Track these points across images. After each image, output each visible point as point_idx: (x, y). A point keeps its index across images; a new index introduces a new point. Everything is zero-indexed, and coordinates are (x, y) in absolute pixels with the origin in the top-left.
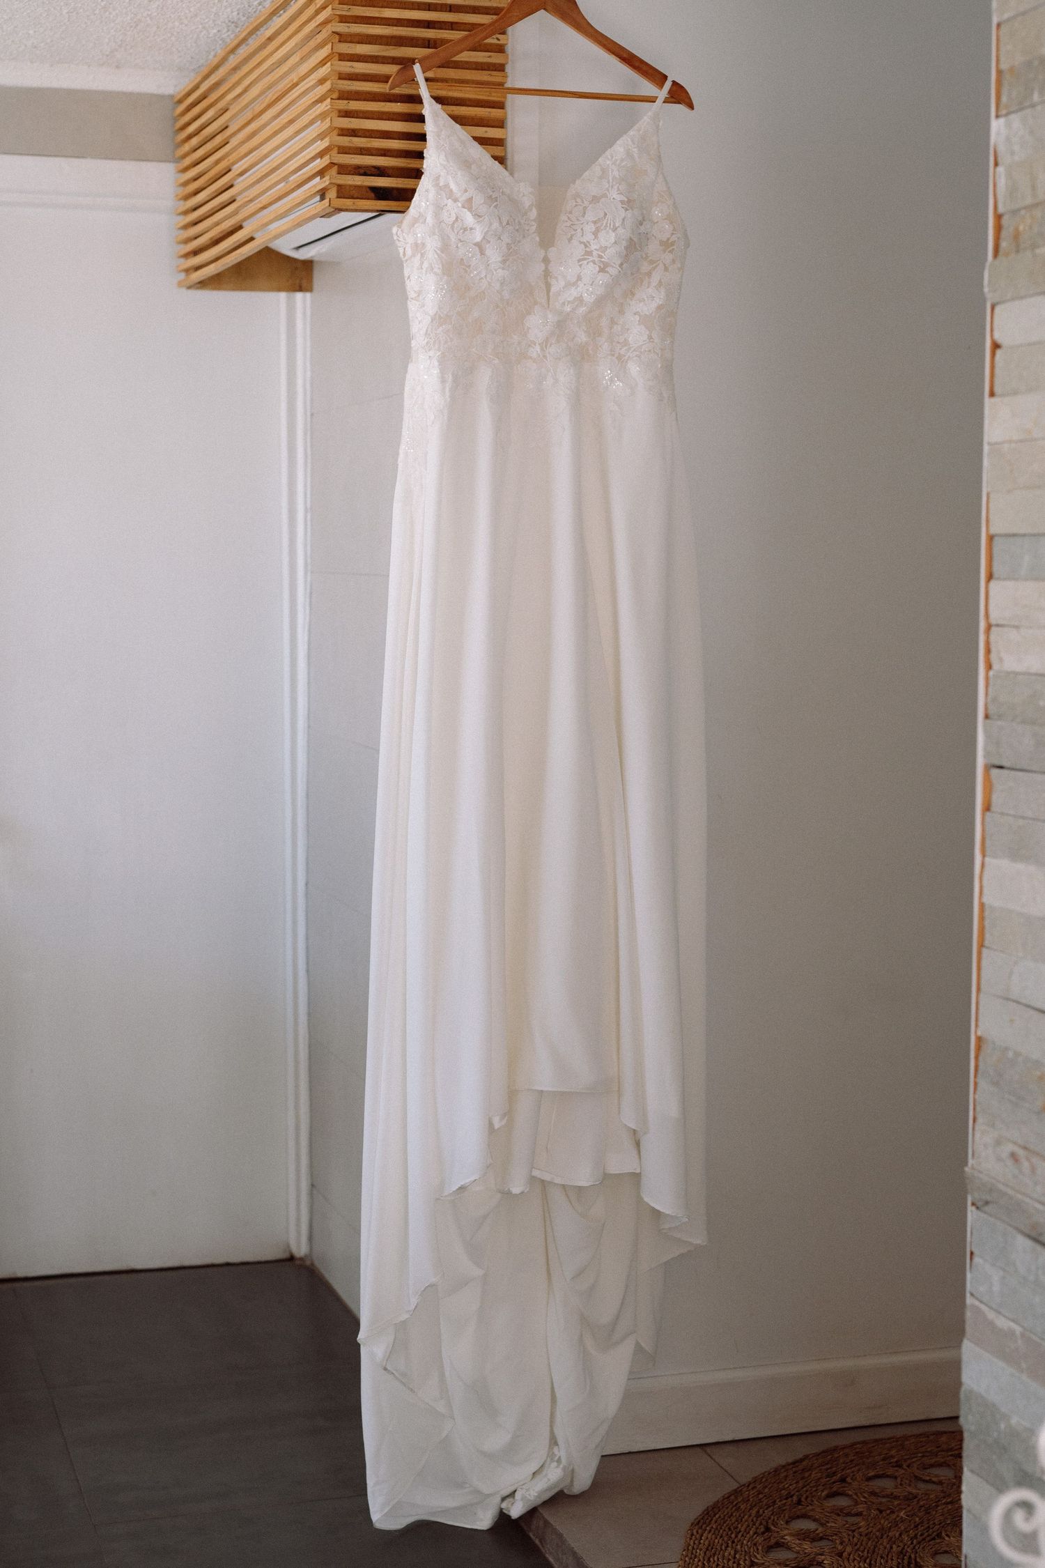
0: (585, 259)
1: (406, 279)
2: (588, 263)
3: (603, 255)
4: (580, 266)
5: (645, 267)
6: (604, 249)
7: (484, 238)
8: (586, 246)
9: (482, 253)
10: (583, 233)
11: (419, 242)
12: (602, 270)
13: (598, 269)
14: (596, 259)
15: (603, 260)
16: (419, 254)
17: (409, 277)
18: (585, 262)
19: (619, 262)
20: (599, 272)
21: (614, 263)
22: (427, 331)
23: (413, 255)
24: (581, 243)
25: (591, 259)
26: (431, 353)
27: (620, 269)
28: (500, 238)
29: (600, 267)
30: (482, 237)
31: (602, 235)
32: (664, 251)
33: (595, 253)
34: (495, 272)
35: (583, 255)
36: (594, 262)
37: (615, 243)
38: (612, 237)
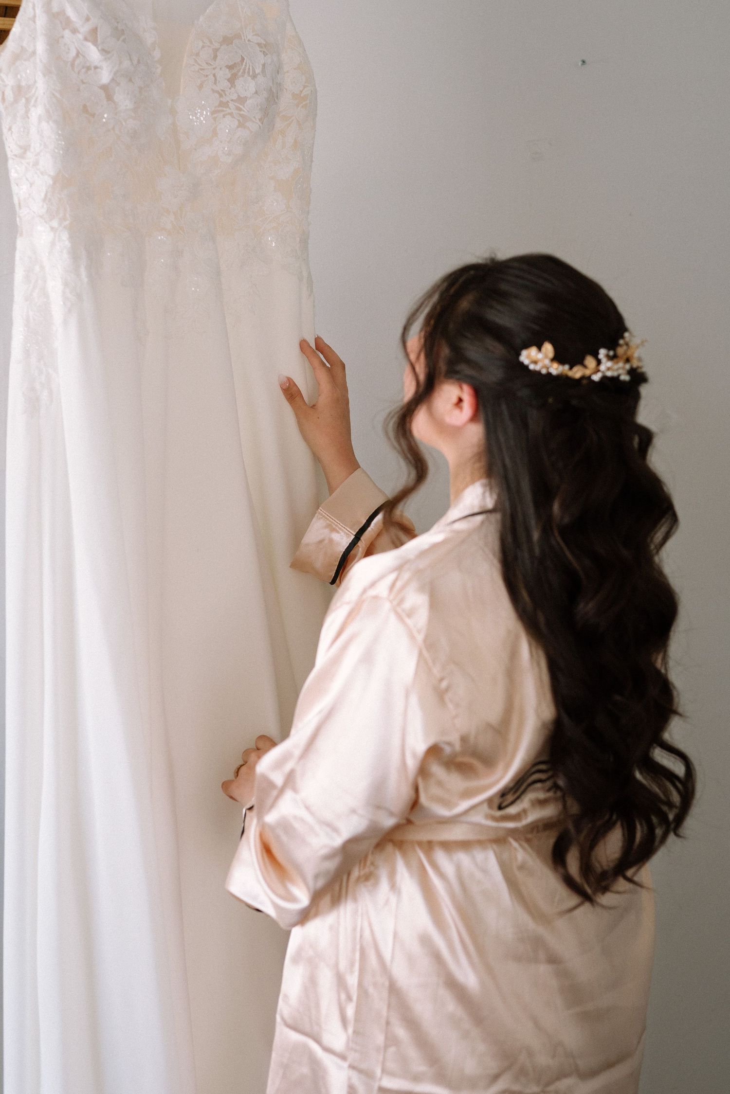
0: (219, 111)
1: (5, 131)
2: (224, 116)
3: (241, 106)
4: (215, 119)
5: (279, 124)
6: (242, 100)
7: (113, 79)
8: (221, 96)
9: (109, 97)
10: (216, 79)
11: (23, 84)
12: (241, 125)
13: (237, 123)
14: (235, 112)
15: (242, 113)
16: (24, 100)
17: (10, 129)
18: (221, 115)
19: (259, 117)
20: (238, 127)
21: (254, 117)
22: (46, 195)
23: (16, 101)
24: (214, 91)
25: (228, 111)
26: (55, 223)
27: (261, 125)
28: (130, 80)
29: (239, 121)
30: (111, 77)
31: (239, 82)
32: (297, 106)
33: (231, 104)
34: (124, 123)
35: (215, 107)
36: (231, 114)
37: (256, 92)
38: (251, 86)
